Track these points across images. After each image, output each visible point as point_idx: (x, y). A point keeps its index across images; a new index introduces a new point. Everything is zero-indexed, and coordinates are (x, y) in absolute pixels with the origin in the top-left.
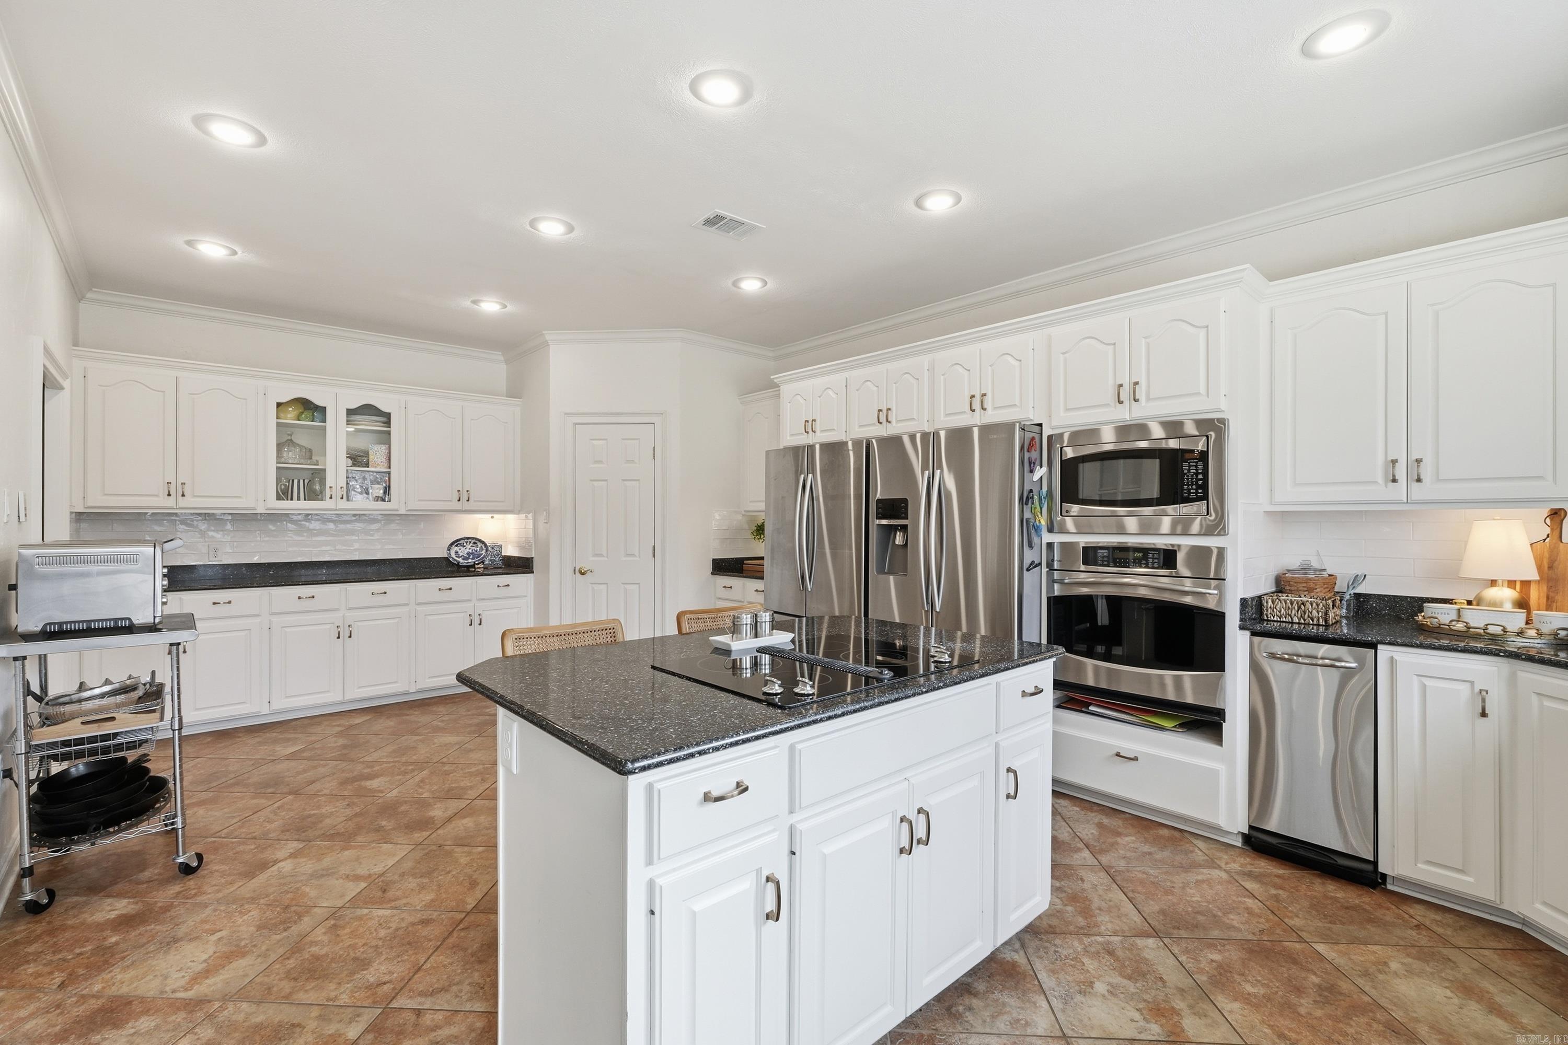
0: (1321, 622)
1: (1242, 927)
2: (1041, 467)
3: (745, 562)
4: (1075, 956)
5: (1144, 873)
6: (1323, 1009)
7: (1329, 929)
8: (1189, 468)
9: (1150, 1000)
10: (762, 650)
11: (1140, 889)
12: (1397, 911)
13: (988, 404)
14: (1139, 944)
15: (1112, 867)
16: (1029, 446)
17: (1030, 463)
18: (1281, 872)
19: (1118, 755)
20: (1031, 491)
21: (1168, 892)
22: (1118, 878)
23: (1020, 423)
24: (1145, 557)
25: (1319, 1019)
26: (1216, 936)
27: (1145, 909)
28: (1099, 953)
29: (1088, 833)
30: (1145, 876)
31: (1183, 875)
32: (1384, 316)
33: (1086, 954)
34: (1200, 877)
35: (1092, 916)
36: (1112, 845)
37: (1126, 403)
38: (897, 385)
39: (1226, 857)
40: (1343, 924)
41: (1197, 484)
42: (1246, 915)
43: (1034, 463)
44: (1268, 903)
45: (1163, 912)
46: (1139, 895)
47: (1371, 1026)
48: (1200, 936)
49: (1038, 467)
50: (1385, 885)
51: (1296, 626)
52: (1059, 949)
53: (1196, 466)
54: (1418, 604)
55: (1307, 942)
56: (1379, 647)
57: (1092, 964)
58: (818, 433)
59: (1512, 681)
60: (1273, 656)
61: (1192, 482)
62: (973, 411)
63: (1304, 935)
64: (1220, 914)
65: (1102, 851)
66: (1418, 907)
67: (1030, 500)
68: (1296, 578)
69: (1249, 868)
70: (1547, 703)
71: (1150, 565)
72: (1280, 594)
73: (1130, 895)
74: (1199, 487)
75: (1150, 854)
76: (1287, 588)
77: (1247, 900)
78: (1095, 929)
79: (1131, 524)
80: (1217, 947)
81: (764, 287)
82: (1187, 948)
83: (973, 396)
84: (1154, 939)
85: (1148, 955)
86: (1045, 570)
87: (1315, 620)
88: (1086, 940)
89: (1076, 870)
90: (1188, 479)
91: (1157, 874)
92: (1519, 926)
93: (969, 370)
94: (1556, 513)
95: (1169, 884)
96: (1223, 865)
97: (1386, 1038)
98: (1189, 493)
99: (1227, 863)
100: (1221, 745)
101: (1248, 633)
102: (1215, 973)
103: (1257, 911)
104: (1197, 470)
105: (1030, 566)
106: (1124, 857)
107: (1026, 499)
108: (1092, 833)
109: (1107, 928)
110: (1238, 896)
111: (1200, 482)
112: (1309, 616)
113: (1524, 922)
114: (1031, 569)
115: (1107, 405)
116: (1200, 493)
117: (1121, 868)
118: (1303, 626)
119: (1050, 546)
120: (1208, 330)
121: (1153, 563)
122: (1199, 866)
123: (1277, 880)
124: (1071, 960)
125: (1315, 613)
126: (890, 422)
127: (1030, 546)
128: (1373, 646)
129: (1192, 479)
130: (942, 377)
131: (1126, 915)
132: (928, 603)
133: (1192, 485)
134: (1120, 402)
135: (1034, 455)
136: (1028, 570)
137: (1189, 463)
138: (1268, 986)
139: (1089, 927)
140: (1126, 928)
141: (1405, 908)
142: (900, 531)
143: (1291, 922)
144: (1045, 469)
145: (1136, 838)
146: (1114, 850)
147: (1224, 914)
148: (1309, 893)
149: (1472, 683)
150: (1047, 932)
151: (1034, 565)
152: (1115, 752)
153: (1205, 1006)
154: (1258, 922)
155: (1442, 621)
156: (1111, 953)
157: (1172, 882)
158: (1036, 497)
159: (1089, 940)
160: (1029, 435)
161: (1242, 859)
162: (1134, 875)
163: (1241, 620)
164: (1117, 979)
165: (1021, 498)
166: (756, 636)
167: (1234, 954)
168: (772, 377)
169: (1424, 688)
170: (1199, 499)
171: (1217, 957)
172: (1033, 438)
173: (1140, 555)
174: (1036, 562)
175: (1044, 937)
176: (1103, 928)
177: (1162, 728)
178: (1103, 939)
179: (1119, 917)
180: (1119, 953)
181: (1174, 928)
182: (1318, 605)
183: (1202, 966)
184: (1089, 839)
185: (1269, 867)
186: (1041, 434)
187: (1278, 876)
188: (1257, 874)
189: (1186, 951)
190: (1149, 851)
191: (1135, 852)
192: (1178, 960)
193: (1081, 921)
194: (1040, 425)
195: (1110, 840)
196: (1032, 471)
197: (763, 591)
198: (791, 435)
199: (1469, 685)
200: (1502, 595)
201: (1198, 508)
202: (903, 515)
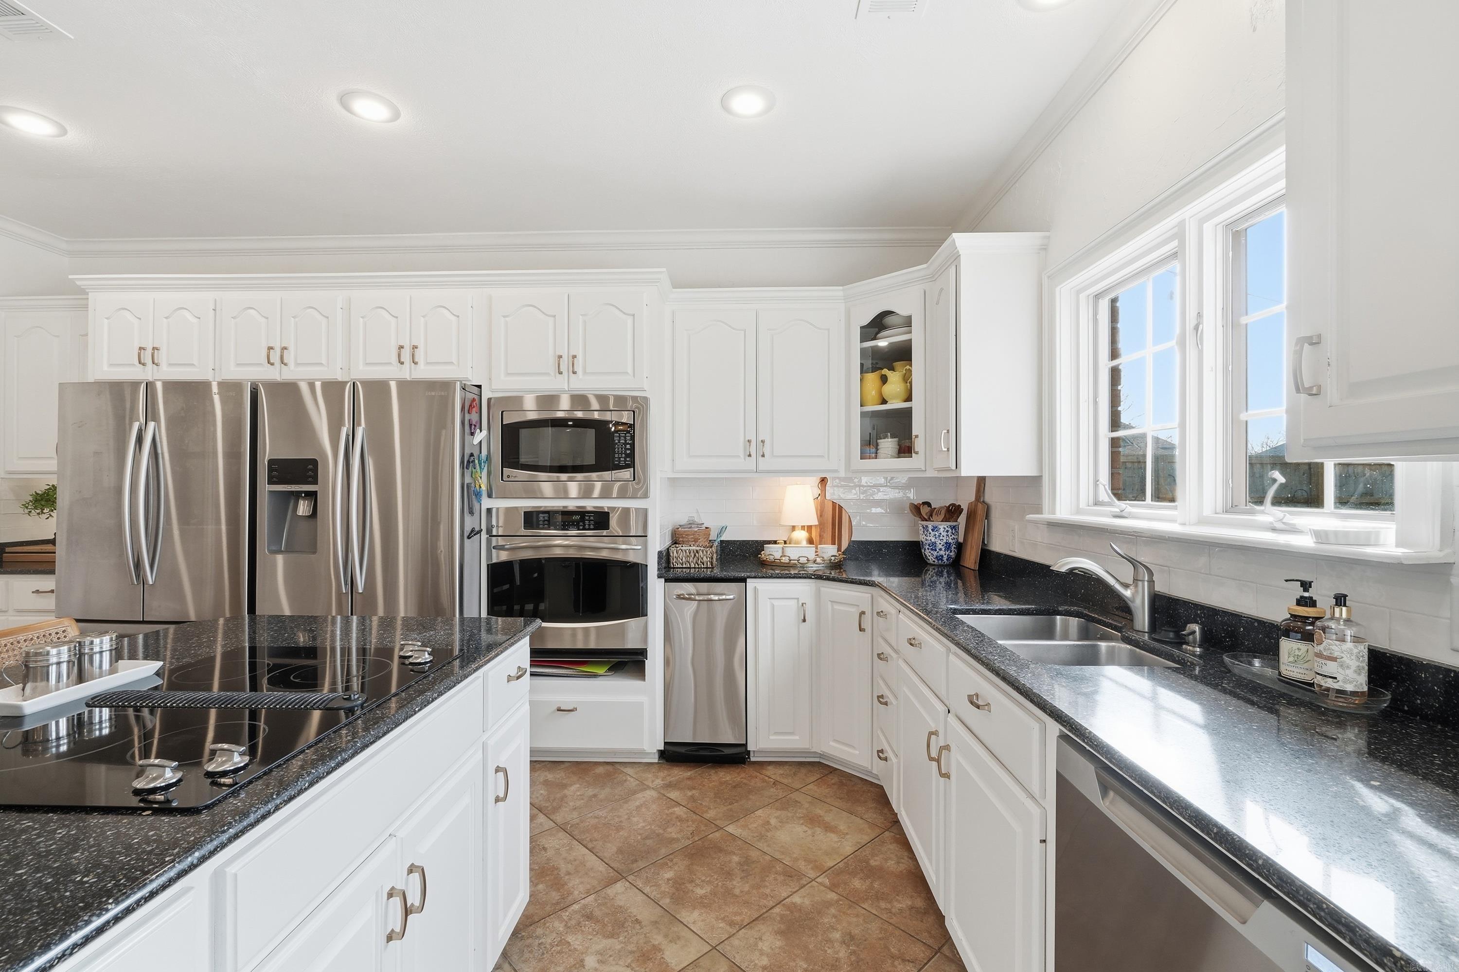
0: (709, 565)
1: (679, 836)
2: (481, 431)
4: (559, 939)
5: (596, 817)
6: (748, 882)
7: (731, 810)
8: (620, 438)
9: (635, 949)
10: (96, 701)
11: (596, 835)
12: (762, 776)
13: (420, 356)
14: (611, 894)
15: (567, 823)
16: (472, 406)
17: (471, 425)
18: (689, 774)
19: (559, 710)
20: (472, 455)
21: (619, 828)
22: (575, 833)
23: (461, 381)
24: (583, 519)
25: (748, 893)
26: (664, 854)
27: (605, 854)
28: (580, 923)
29: (538, 795)
30: (597, 820)
31: (626, 806)
32: (743, 332)
33: (569, 930)
34: (637, 803)
35: (563, 885)
36: (562, 799)
37: (565, 373)
38: (297, 319)
39: (650, 776)
40: (737, 801)
41: (625, 454)
42: (679, 824)
43: (475, 426)
44: (689, 806)
45: (620, 851)
46: (597, 842)
47: (777, 880)
48: (653, 860)
49: (478, 430)
50: (750, 759)
51: (692, 571)
52: (543, 940)
53: (625, 437)
54: (759, 546)
55: (722, 828)
56: (748, 580)
57: (577, 939)
58: (164, 367)
59: (818, 595)
60: (679, 597)
61: (622, 452)
62: (402, 363)
63: (718, 822)
64: (661, 831)
65: (556, 810)
66: (770, 768)
67: (471, 464)
68: (686, 531)
69: (669, 779)
70: (836, 607)
71: (587, 526)
72: (677, 545)
73: (590, 845)
74: (627, 456)
75: (595, 796)
76: (681, 539)
77: (676, 809)
78: (570, 898)
79: (573, 488)
80: (668, 865)
81: (62, 135)
82: (647, 877)
83: (401, 347)
84: (620, 882)
85: (621, 901)
86: (484, 536)
87: (705, 564)
88: (565, 915)
89: (537, 841)
90: (618, 449)
91: (605, 814)
92: (817, 760)
93: (397, 317)
94: (823, 480)
95: (617, 820)
96: (650, 785)
97: (787, 885)
98: (619, 461)
99: (653, 781)
100: (644, 680)
101: (663, 580)
102: (673, 890)
103: (685, 816)
104: (626, 441)
105: (470, 534)
106: (575, 808)
107: (468, 462)
108: (542, 794)
109: (580, 892)
110: (669, 808)
111: (628, 452)
112: (701, 562)
113: (821, 756)
114: (473, 536)
115: (547, 374)
116: (628, 461)
117: (577, 821)
118: (697, 570)
119: (489, 511)
120: (634, 318)
121: (589, 525)
122: (635, 792)
123: (689, 782)
124: (557, 945)
125: (705, 559)
126: (286, 364)
127: (471, 512)
128: (743, 580)
129: (622, 449)
130: (361, 320)
131: (592, 869)
132: (346, 584)
133: (622, 454)
134: (560, 373)
135: (474, 417)
136: (469, 538)
137: (619, 434)
138: (709, 882)
139: (563, 899)
140: (595, 883)
141: (764, 772)
142: (304, 498)
143: (707, 816)
144: (485, 432)
145: (580, 784)
146: (564, 804)
147: (664, 830)
148: (711, 785)
150: (526, 926)
151: (474, 533)
152: (555, 708)
153: (676, 929)
154: (688, 826)
155: (776, 558)
156: (589, 917)
157: (619, 817)
158: (477, 461)
159: (567, 914)
160: (470, 396)
161: (662, 773)
162: (588, 823)
163: (658, 570)
164: (604, 943)
165: (462, 462)
166: (81, 678)
167: (681, 864)
168: (70, 277)
169: (773, 606)
170: (627, 466)
171: (669, 874)
172: (474, 400)
173: (578, 517)
174: (477, 529)
175: (523, 934)
176: (576, 893)
177: (595, 676)
178: (579, 905)
179: (587, 874)
180: (597, 913)
181: (633, 863)
182: (707, 552)
183: (663, 889)
184: (540, 801)
185: (680, 773)
186: (481, 396)
187: (689, 778)
188: (675, 783)
189: (647, 881)
190: (593, 793)
191: (583, 799)
192: (644, 893)
193: (555, 896)
194: (479, 387)
195: (558, 796)
196: (472, 434)
197: (52, 591)
198: (111, 365)
199: (796, 600)
200: (801, 535)
201: (626, 474)
202: (310, 479)
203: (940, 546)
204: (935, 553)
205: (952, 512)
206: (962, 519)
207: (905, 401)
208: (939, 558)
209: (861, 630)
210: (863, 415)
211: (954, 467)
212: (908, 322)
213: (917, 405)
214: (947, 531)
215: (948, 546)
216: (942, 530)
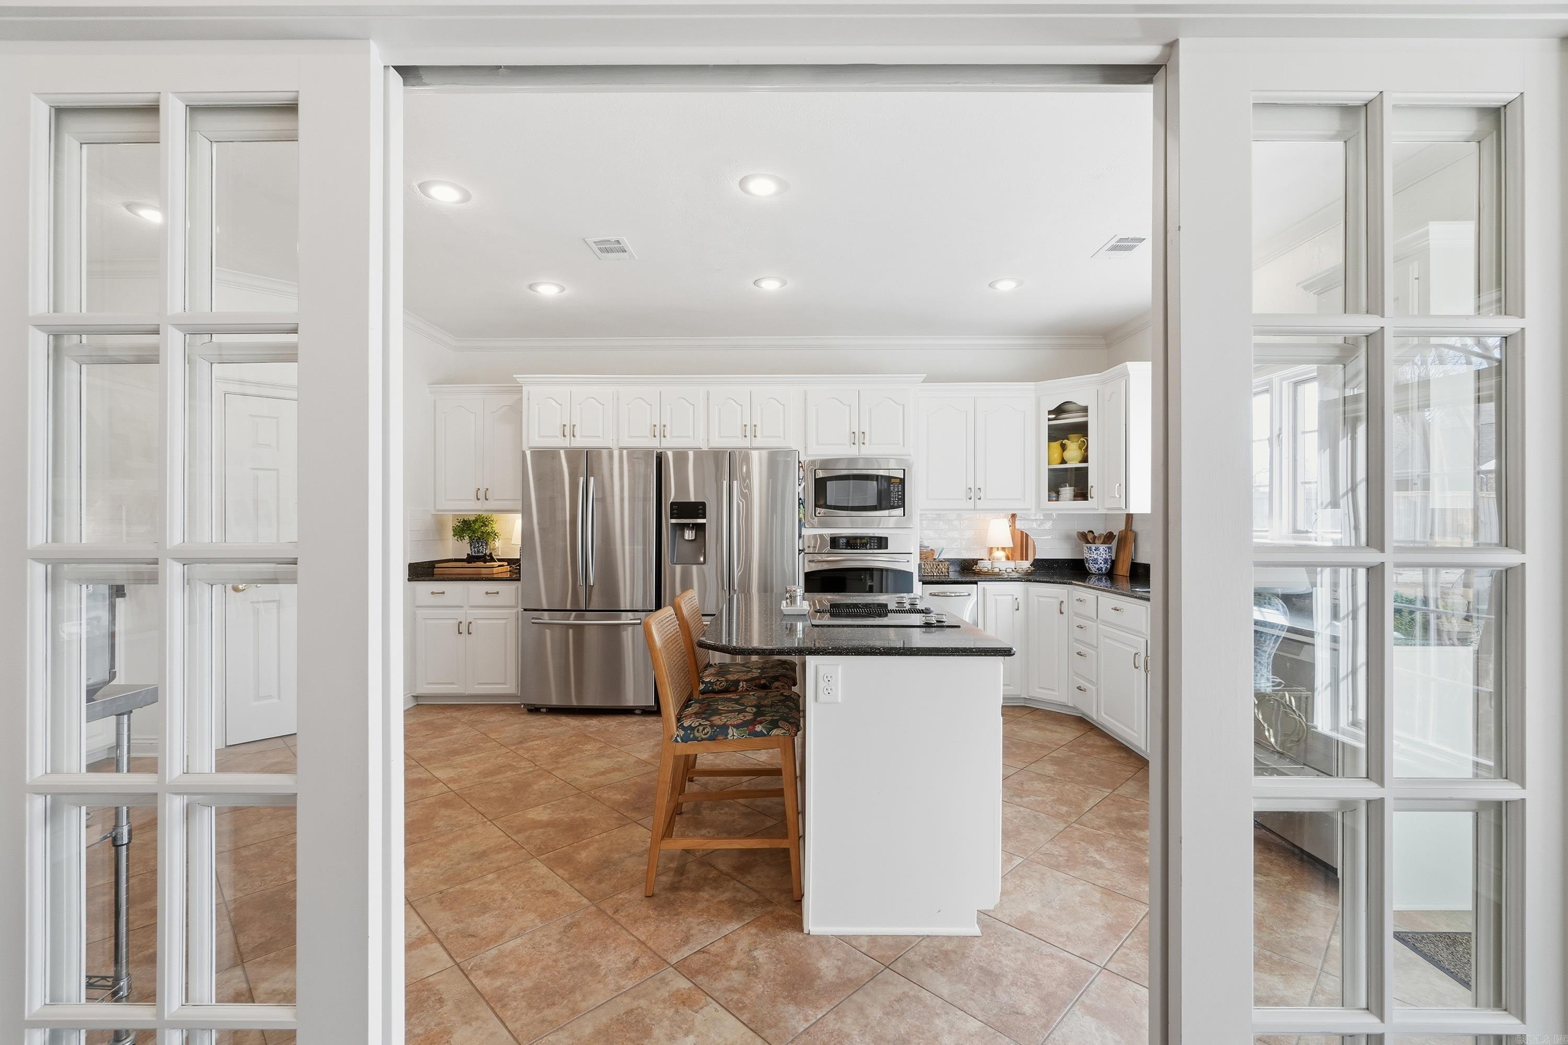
0: (946, 574)
3: (437, 565)
8: (894, 488)
13: (758, 433)
17: (800, 479)
24: (869, 542)
37: (857, 444)
38: (672, 406)
41: (898, 498)
53: (898, 487)
54: (975, 562)
56: (979, 583)
58: (579, 438)
59: (1027, 592)
60: (932, 594)
62: (746, 436)
70: (1041, 599)
71: (872, 547)
74: (899, 500)
81: (562, 292)
83: (745, 426)
87: (944, 573)
90: (893, 495)
92: (1022, 704)
93: (741, 405)
94: (1013, 516)
98: (894, 503)
101: (921, 583)
104: (898, 489)
111: (900, 497)
112: (941, 572)
113: (1027, 700)
115: (844, 444)
116: (900, 503)
118: (938, 577)
120: (903, 407)
121: (874, 546)
125: (943, 569)
126: (665, 437)
127: (800, 538)
128: (975, 583)
129: (896, 495)
130: (716, 406)
133: (895, 498)
134: (854, 444)
135: (802, 474)
137: (894, 485)
142: (689, 528)
144: (804, 484)
149: (1013, 595)
151: (801, 551)
155: (985, 569)
163: (919, 576)
168: (514, 376)
169: (996, 600)
170: (899, 507)
174: (802, 549)
196: (800, 485)
197: (496, 593)
198: (540, 436)
199: (1011, 597)
200: (1000, 554)
201: (899, 511)
202: (701, 515)
203: (1101, 561)
204: (1097, 566)
205: (1109, 537)
206: (1114, 544)
207: (1080, 462)
208: (1100, 569)
209: (1061, 613)
210: (1050, 470)
211: (1124, 508)
212: (1085, 410)
213: (1092, 465)
214: (1106, 551)
215: (1106, 561)
216: (1101, 550)
